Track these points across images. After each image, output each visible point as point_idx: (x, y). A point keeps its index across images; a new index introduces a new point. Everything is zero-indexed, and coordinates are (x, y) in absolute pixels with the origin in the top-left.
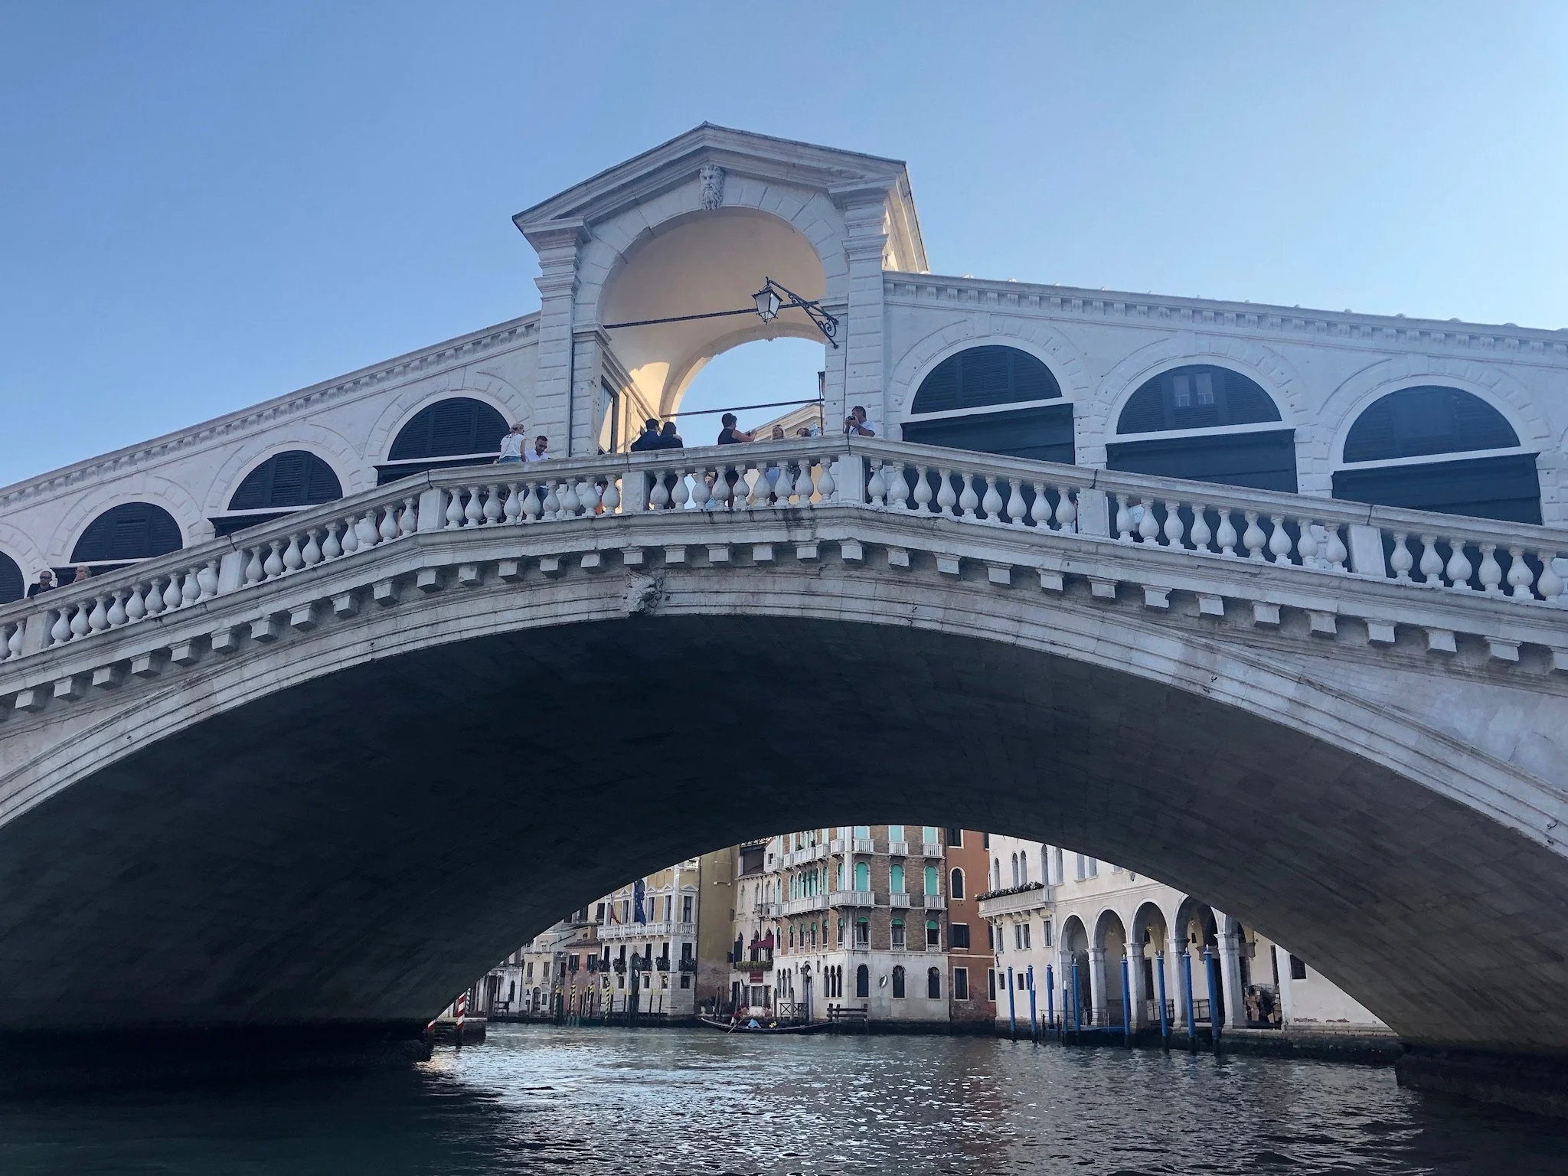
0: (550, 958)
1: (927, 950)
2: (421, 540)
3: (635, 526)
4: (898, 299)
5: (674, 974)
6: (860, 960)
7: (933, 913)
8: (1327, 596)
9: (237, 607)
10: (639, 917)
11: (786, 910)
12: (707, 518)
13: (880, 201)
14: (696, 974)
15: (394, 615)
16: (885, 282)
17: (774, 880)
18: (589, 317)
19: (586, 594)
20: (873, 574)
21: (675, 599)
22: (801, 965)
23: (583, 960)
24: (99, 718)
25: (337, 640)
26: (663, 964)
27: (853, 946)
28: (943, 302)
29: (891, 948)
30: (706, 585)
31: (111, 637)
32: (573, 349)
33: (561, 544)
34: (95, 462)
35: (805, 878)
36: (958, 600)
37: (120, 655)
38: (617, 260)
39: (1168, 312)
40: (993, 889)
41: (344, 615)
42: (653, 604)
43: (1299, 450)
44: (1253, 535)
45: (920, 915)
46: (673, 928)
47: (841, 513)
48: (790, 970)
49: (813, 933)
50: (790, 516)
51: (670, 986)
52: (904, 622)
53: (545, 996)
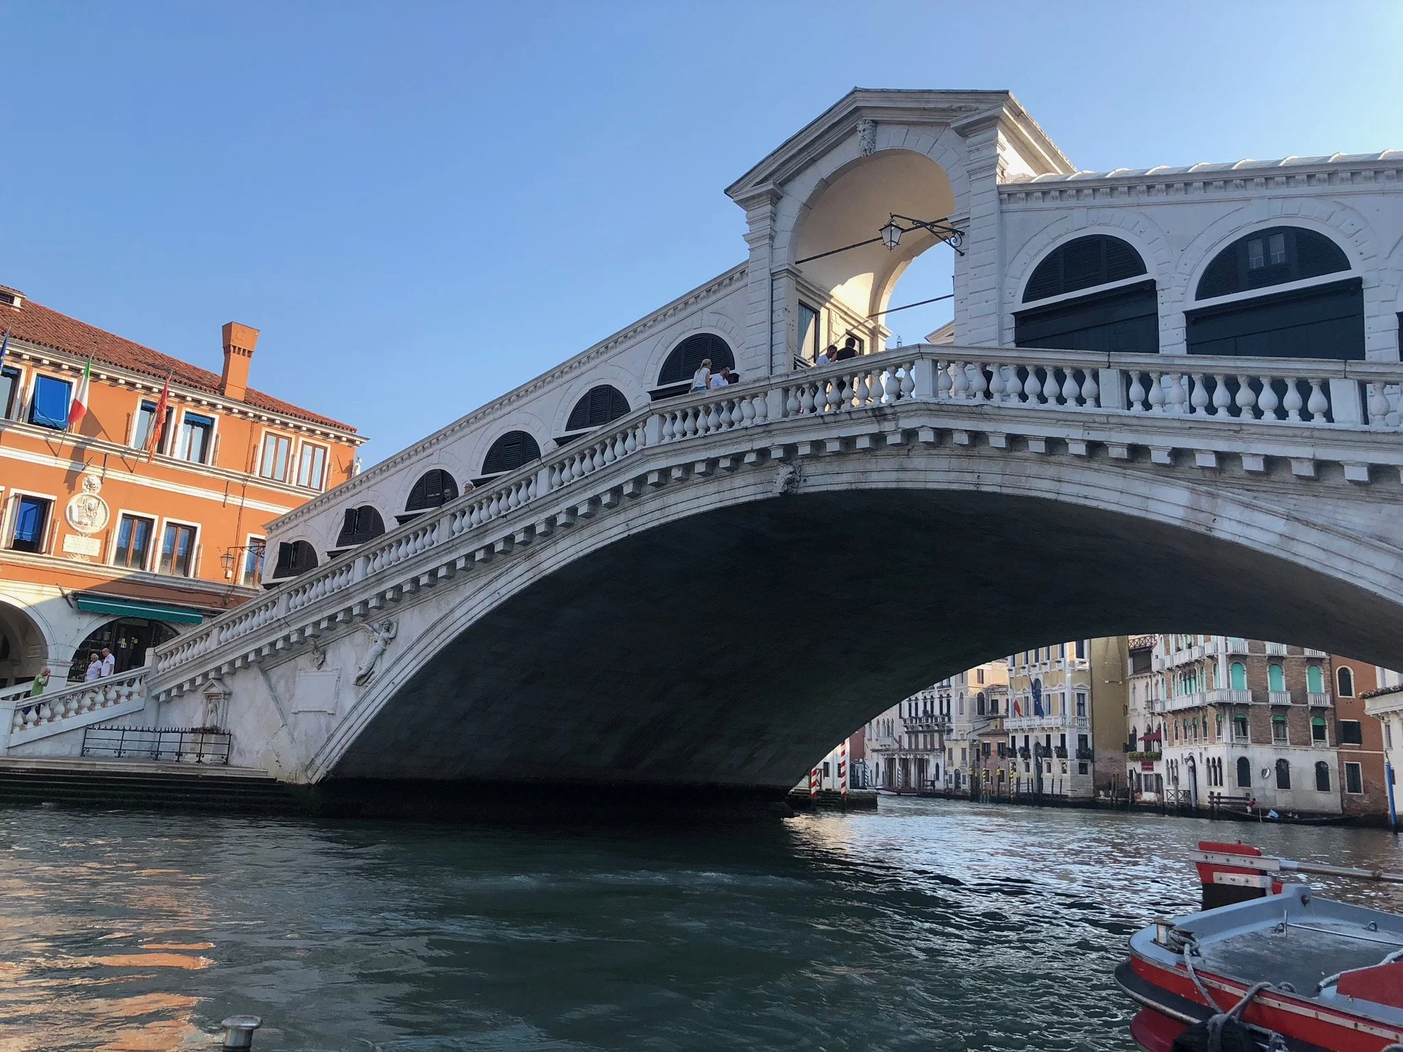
0: (966, 745)
1: (1313, 745)
2: (646, 453)
3: (775, 430)
4: (1012, 206)
5: (1072, 760)
6: (1240, 752)
7: (1318, 711)
8: (1305, 444)
9: (546, 506)
10: (1039, 712)
11: (1169, 707)
12: (820, 420)
13: (994, 126)
14: (1093, 761)
15: (638, 504)
16: (1000, 193)
17: (1159, 678)
18: (783, 258)
19: (752, 481)
20: (947, 451)
21: (811, 481)
22: (1186, 756)
23: (994, 747)
24: (484, 581)
25: (608, 523)
26: (1062, 752)
27: (1232, 740)
28: (1049, 203)
29: (1273, 743)
30: (830, 469)
31: (482, 529)
32: (772, 285)
33: (731, 447)
34: (490, 406)
35: (1185, 677)
36: (1013, 467)
37: (487, 541)
38: (801, 209)
39: (1243, 183)
40: (1380, 686)
41: (609, 506)
42: (795, 486)
43: (1367, 295)
44: (1244, 396)
45: (1303, 711)
46: (1068, 720)
47: (914, 407)
48: (1176, 760)
49: (1195, 727)
50: (878, 414)
51: (1069, 772)
52: (972, 488)
53: (964, 777)
